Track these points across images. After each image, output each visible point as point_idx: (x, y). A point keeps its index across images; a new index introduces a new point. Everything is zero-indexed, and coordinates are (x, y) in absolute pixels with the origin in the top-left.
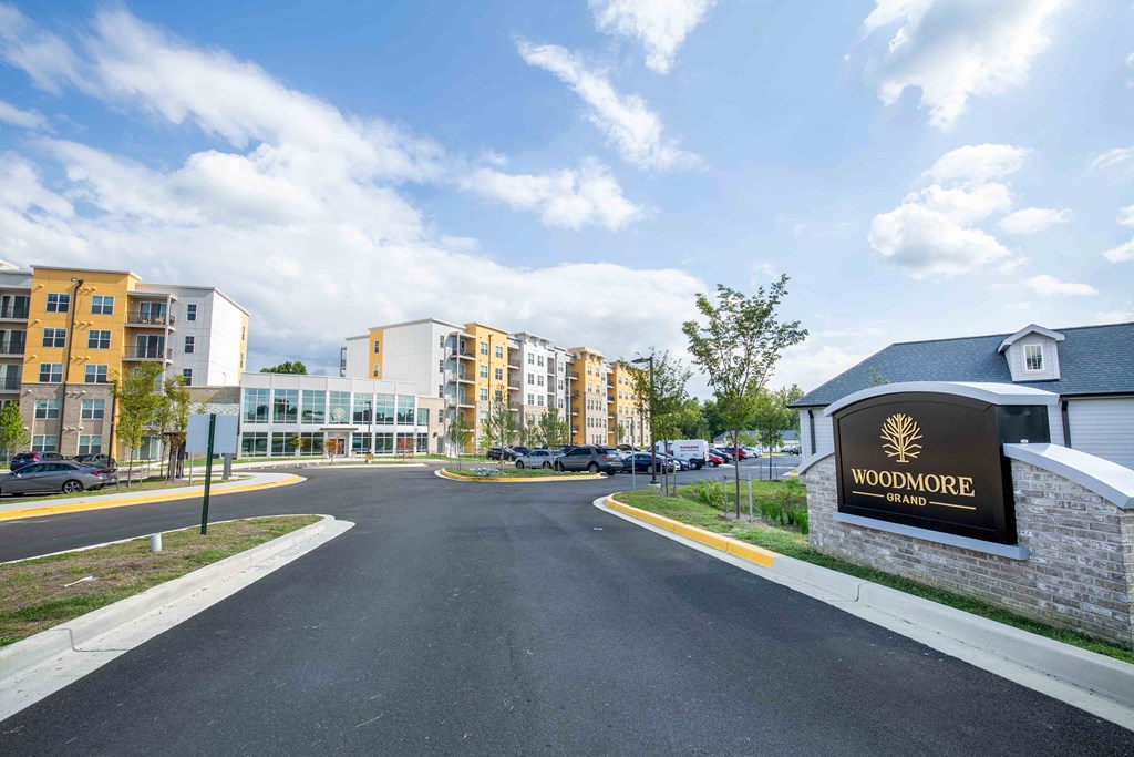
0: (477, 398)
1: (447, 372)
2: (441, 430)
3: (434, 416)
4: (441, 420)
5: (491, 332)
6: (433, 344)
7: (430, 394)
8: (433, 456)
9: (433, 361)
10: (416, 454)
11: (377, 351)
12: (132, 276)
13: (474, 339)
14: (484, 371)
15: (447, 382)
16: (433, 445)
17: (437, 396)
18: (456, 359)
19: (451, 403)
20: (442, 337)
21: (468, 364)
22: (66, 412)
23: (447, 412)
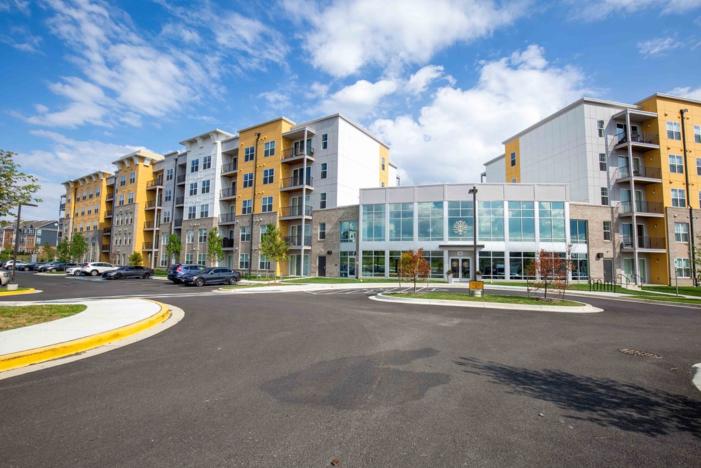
0: (668, 203)
1: (612, 169)
2: (609, 251)
3: (596, 230)
4: (606, 236)
5: (683, 107)
6: (587, 133)
7: (587, 200)
8: (598, 287)
9: (589, 155)
10: (570, 281)
11: (513, 163)
12: (285, 121)
13: (656, 118)
14: (677, 163)
15: (612, 183)
16: (597, 271)
17: (600, 203)
18: (626, 149)
19: (621, 211)
20: (601, 123)
21: (647, 155)
22: (253, 236)
23: (617, 225)
